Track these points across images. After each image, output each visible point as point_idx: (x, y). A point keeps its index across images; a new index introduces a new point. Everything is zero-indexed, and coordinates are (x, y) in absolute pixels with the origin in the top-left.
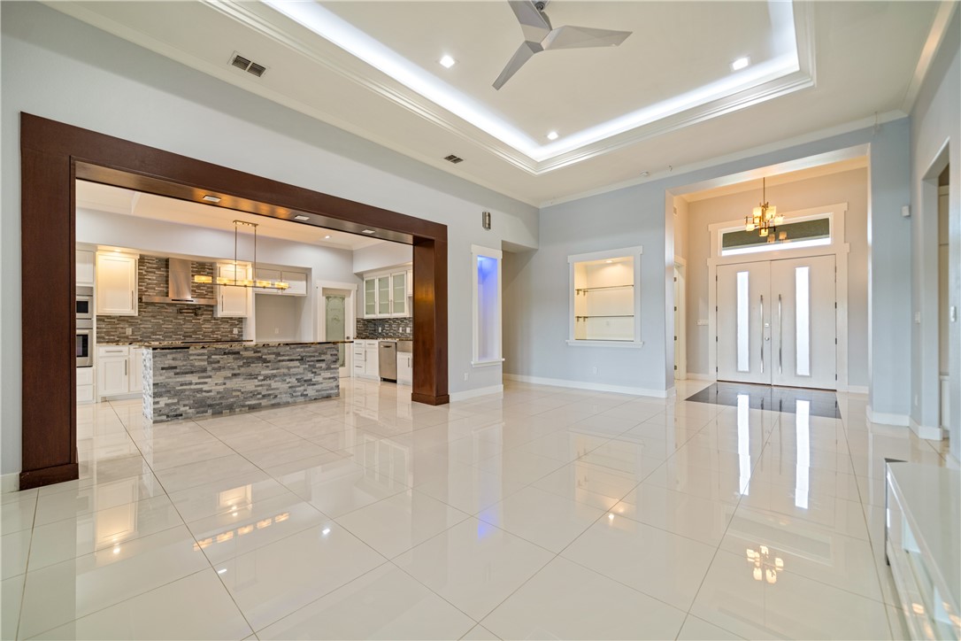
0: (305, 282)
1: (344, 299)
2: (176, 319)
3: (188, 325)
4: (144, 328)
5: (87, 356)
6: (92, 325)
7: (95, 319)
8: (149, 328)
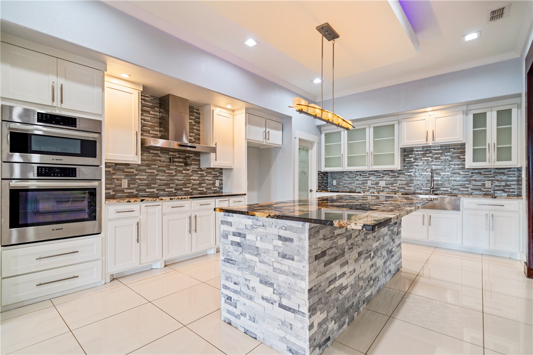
0: (281, 132)
1: (307, 151)
2: (169, 168)
3: (180, 177)
4: (140, 179)
5: (95, 219)
6: (101, 176)
7: (103, 166)
8: (144, 180)
